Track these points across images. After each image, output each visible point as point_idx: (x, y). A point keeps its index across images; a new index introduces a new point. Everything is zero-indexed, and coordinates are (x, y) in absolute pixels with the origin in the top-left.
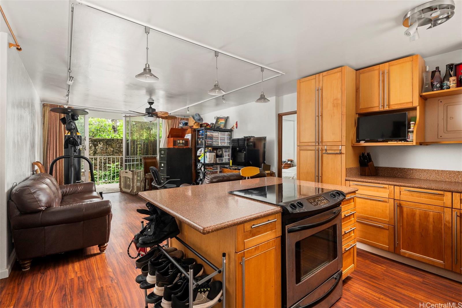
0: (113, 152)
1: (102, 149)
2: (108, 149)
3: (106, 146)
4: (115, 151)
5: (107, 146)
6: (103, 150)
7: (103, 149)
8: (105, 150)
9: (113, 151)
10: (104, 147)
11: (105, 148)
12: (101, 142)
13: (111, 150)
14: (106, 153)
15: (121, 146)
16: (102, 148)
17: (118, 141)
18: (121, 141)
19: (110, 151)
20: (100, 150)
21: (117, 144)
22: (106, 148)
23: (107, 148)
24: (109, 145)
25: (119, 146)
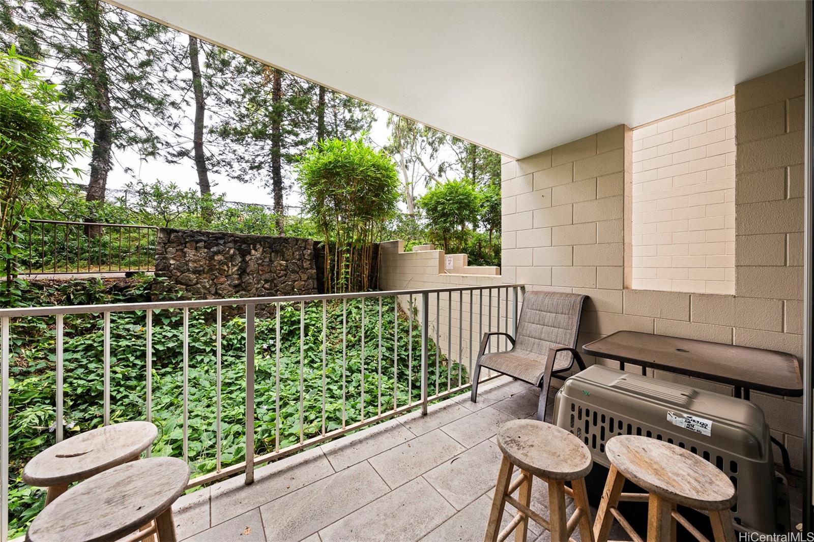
0: (285, 270)
1: (260, 262)
2: (275, 263)
3: (271, 254)
4: (291, 267)
5: (273, 254)
6: (263, 266)
7: (263, 262)
8: (268, 265)
9: (287, 266)
10: (265, 257)
11: (267, 260)
12: (258, 246)
13: (281, 265)
14: (271, 271)
15: (304, 256)
16: (261, 259)
17: (297, 244)
18: (303, 245)
19: (278, 268)
20: (256, 266)
21: (296, 251)
22: (271, 260)
23: (273, 259)
24: (276, 252)
25: (300, 255)
